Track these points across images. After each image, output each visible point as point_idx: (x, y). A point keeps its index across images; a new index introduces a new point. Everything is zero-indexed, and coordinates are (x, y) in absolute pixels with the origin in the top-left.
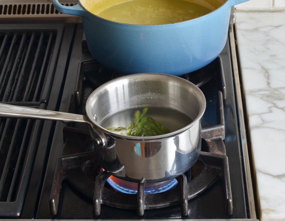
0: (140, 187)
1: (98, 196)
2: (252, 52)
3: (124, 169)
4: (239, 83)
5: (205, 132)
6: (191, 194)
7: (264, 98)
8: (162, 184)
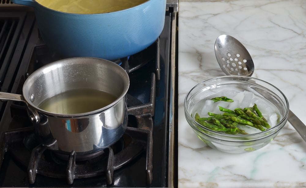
0: (70, 159)
1: (32, 167)
2: (190, 37)
3: (56, 142)
4: (174, 65)
5: (135, 109)
6: (117, 165)
7: (195, 79)
8: (94, 156)
